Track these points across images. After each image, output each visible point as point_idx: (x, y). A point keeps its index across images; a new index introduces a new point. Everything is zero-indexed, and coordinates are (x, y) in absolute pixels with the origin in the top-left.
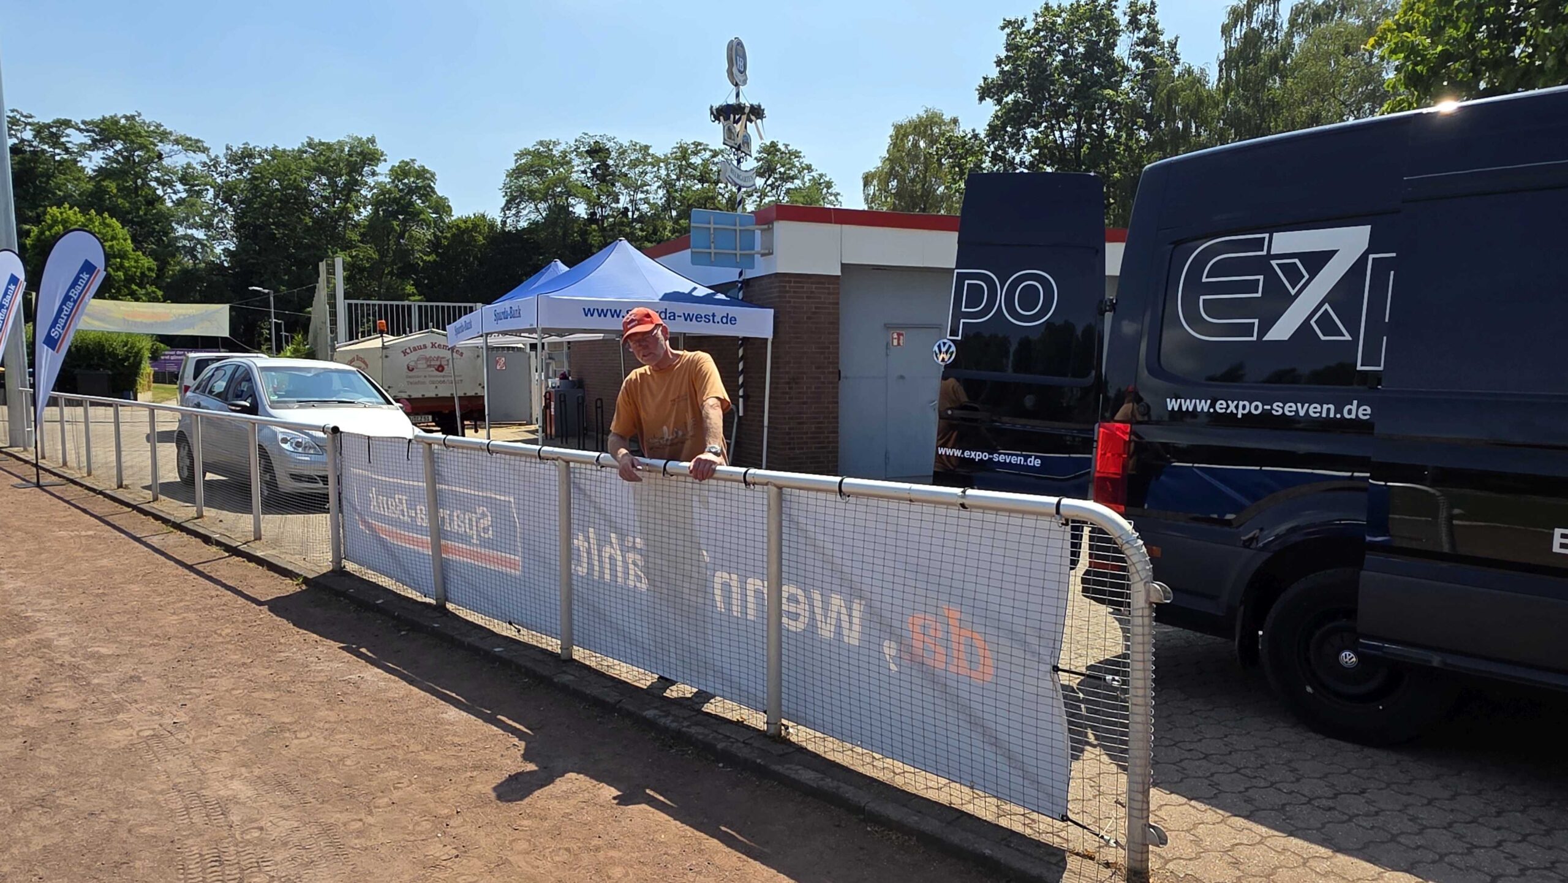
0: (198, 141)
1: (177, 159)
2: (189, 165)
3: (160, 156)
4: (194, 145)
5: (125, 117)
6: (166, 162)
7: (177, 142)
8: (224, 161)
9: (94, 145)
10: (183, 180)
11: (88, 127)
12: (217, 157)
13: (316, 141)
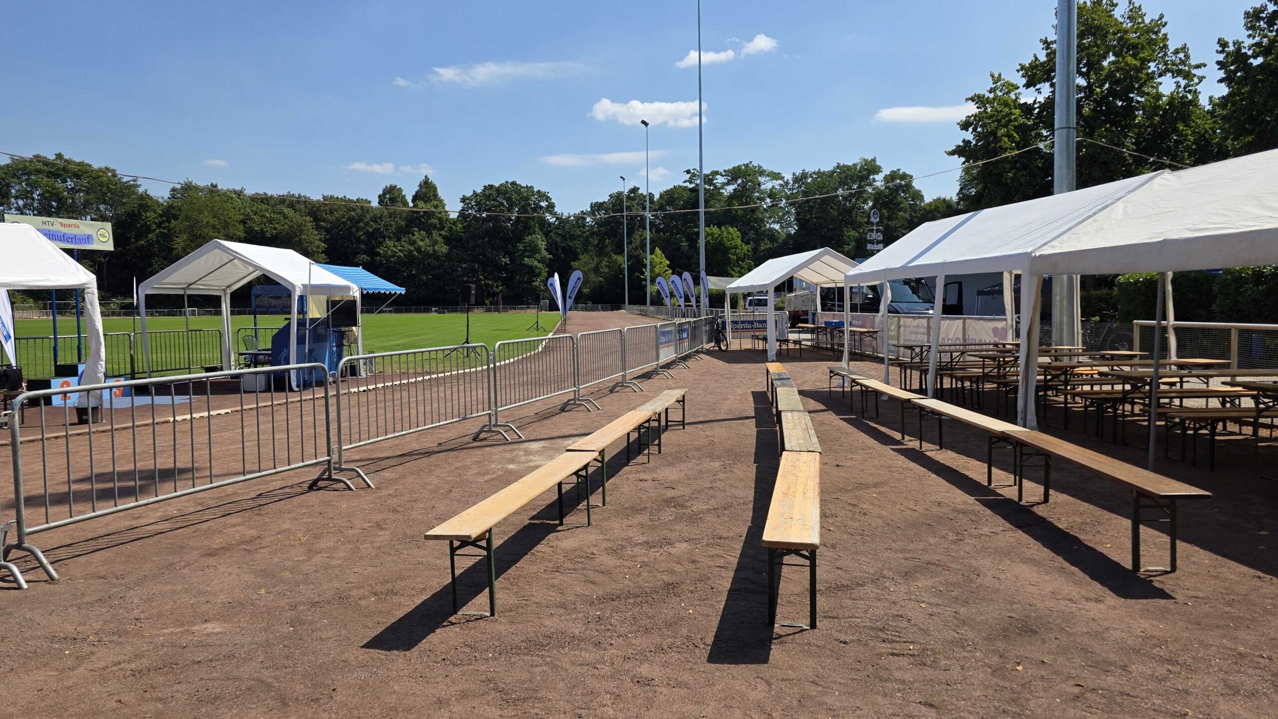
0: (779, 173)
1: (767, 184)
2: (773, 187)
3: (759, 185)
4: (776, 176)
5: (744, 165)
6: (763, 187)
7: (768, 175)
8: (792, 182)
9: (728, 183)
10: (770, 196)
11: (727, 173)
12: (788, 180)
13: (842, 164)
